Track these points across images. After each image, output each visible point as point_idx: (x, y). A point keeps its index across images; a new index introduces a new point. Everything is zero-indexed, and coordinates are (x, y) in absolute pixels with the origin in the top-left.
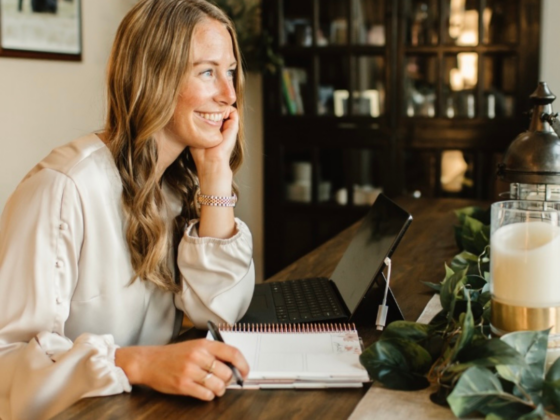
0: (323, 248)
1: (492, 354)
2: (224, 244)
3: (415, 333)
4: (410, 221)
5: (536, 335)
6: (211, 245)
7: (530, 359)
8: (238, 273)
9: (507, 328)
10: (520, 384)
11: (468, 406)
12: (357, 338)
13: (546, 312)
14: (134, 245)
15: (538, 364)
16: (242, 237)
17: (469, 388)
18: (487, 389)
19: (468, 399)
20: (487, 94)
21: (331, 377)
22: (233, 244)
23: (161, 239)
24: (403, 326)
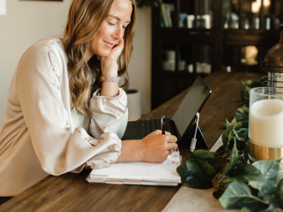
0: (172, 101)
1: (247, 173)
2: (111, 100)
3: (208, 157)
4: (210, 93)
5: (272, 163)
6: (105, 100)
7: (268, 176)
8: (119, 115)
9: (257, 158)
10: (262, 190)
11: (232, 203)
12: (179, 156)
13: (279, 150)
14: (73, 91)
15: (274, 179)
16: (122, 97)
17: (232, 193)
18: (242, 194)
19: (232, 199)
20: (266, 17)
21: (161, 180)
22: (116, 100)
23: (85, 90)
24: (201, 153)
